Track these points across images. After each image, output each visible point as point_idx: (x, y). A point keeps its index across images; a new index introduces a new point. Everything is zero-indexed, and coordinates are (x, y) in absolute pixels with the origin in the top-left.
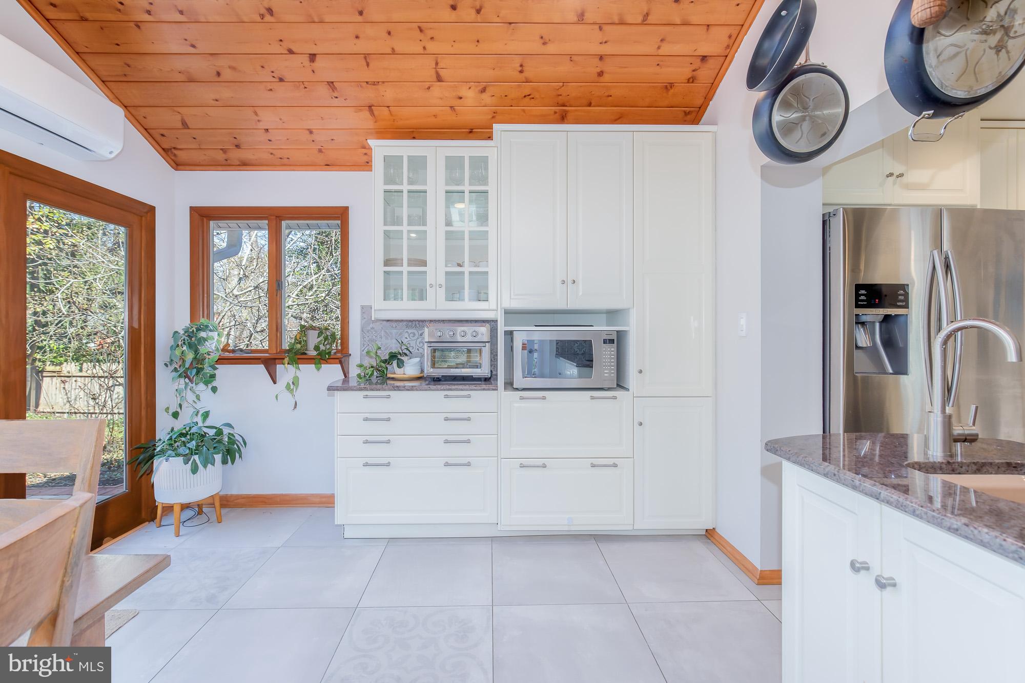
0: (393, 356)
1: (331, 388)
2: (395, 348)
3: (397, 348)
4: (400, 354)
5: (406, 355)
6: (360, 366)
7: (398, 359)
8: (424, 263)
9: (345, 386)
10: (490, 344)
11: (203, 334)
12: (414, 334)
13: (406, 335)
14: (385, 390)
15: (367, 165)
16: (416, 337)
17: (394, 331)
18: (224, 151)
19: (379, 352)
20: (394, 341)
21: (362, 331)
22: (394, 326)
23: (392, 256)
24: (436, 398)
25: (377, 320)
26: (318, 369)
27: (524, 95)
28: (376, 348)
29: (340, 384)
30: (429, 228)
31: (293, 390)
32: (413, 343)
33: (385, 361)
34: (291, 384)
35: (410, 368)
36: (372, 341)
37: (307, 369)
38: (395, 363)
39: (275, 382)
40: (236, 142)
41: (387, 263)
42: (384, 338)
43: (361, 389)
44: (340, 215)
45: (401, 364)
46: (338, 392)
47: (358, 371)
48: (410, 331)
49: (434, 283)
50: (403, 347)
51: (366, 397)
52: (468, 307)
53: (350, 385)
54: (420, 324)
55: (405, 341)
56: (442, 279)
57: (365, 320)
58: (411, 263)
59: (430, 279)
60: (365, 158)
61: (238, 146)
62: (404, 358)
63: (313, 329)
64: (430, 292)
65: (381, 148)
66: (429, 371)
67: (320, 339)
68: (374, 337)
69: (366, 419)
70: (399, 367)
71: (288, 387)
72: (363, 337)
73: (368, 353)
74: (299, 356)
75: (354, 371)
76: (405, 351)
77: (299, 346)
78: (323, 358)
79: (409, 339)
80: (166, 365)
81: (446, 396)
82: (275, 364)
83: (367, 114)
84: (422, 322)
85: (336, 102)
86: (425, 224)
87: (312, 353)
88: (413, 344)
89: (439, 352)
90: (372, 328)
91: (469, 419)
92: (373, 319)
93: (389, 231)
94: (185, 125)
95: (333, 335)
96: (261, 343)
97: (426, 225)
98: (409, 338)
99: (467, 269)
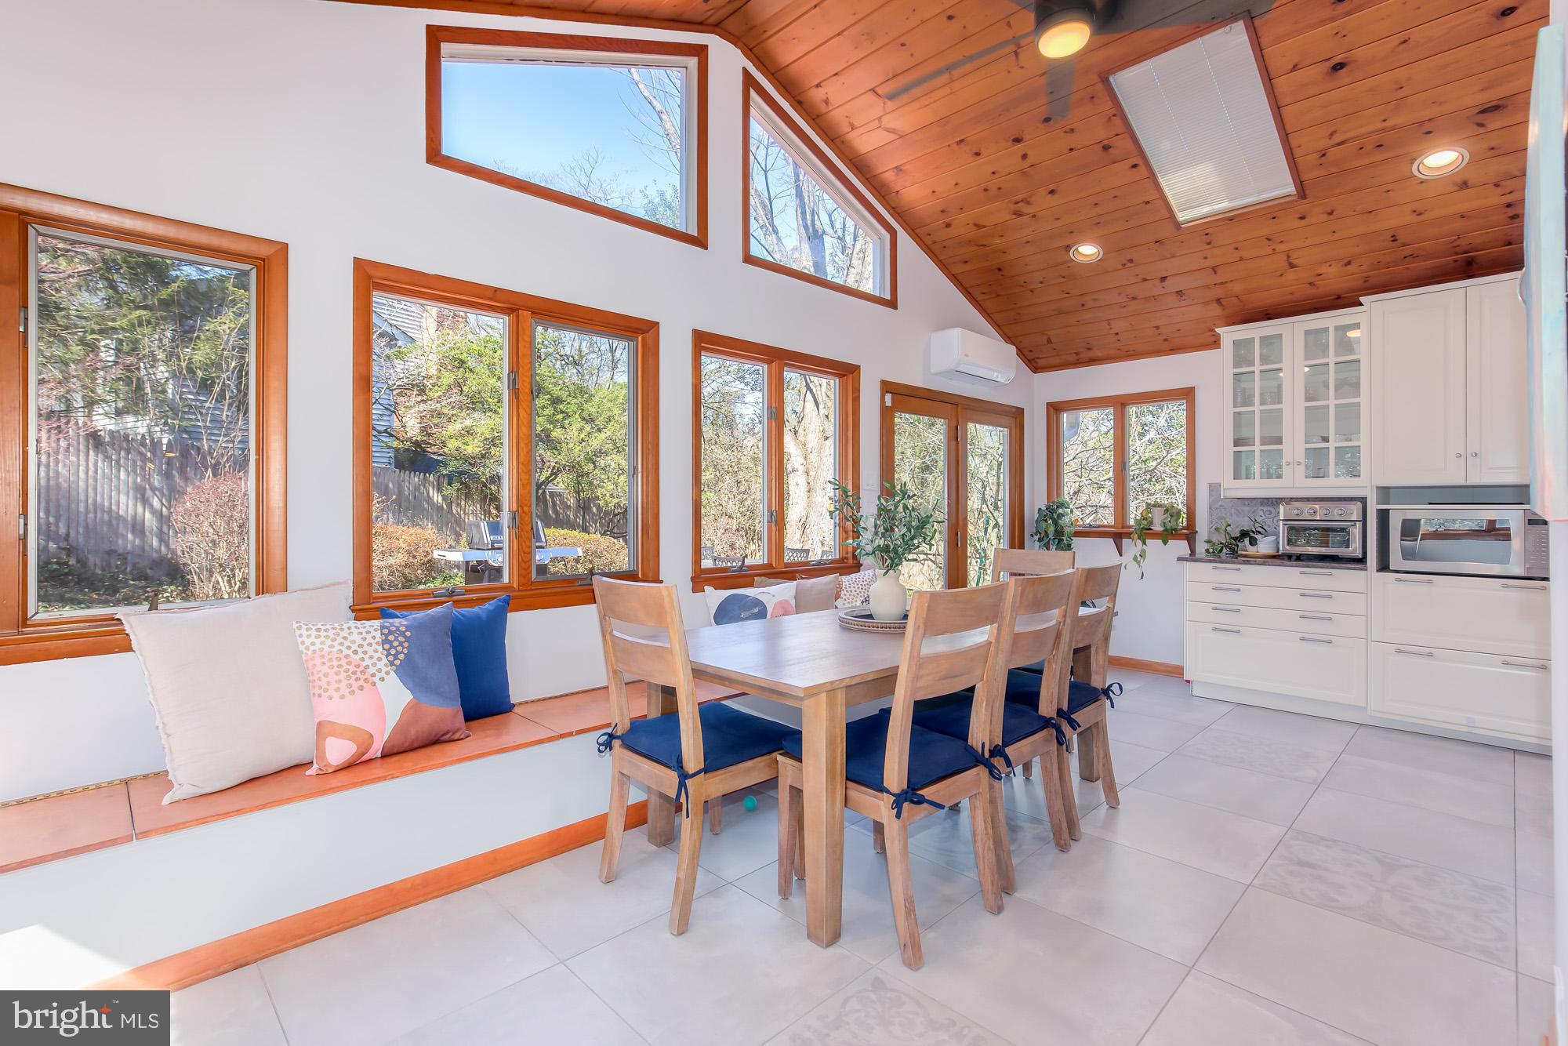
0: (1244, 534)
1: (1180, 559)
2: (1247, 525)
3: (1249, 526)
4: (1253, 532)
5: (1260, 532)
6: (1208, 542)
7: (1251, 537)
8: (1279, 440)
9: (1193, 557)
10: (1361, 523)
11: (1060, 511)
12: (1271, 512)
13: (1261, 513)
14: (1234, 563)
15: (1215, 343)
16: (1272, 516)
17: (1246, 509)
18: (1077, 354)
19: (1229, 529)
20: (1247, 519)
21: (1210, 508)
22: (1247, 503)
23: (1244, 434)
24: (1291, 574)
25: (1226, 498)
26: (1165, 543)
27: (1403, 257)
28: (1225, 525)
29: (1188, 556)
30: (1285, 406)
31: (1140, 561)
32: (1269, 522)
33: (1235, 539)
34: (1138, 556)
35: (1264, 546)
36: (1221, 518)
37: (1154, 545)
38: (1247, 540)
39: (1121, 555)
40: (1088, 346)
41: (1237, 443)
42: (1234, 516)
43: (1210, 561)
44: (1187, 395)
45: (1253, 542)
46: (1188, 563)
47: (1206, 546)
48: (1265, 509)
49: (1291, 461)
50: (1257, 525)
51: (1215, 568)
52: (1335, 483)
53: (1197, 556)
54: (1275, 502)
55: (1259, 519)
56: (1301, 456)
57: (1213, 498)
58: (1265, 441)
59: (1287, 456)
60: (1213, 339)
61: (1089, 349)
62: (1257, 536)
63: (1159, 507)
64: (1286, 471)
65: (1228, 334)
66: (1284, 547)
67: (1165, 516)
68: (1224, 515)
69: (1215, 589)
70: (1251, 544)
71: (1135, 558)
72: (1211, 514)
73: (1217, 529)
74: (1146, 532)
75: (1201, 547)
76: (1260, 529)
77: (1145, 522)
78: (1169, 534)
79: (1264, 517)
80: (1032, 536)
81: (1303, 573)
82: (1121, 539)
83: (1216, 305)
84: (1278, 501)
85: (1184, 303)
86: (1280, 402)
87: (1158, 527)
88: (1269, 524)
89: (1295, 531)
90: (1221, 506)
91: (1330, 597)
92: (1222, 497)
93: (1239, 413)
94: (1049, 341)
95: (1179, 512)
96: (1108, 519)
97: (1282, 403)
98: (1262, 515)
99: (1332, 445)
